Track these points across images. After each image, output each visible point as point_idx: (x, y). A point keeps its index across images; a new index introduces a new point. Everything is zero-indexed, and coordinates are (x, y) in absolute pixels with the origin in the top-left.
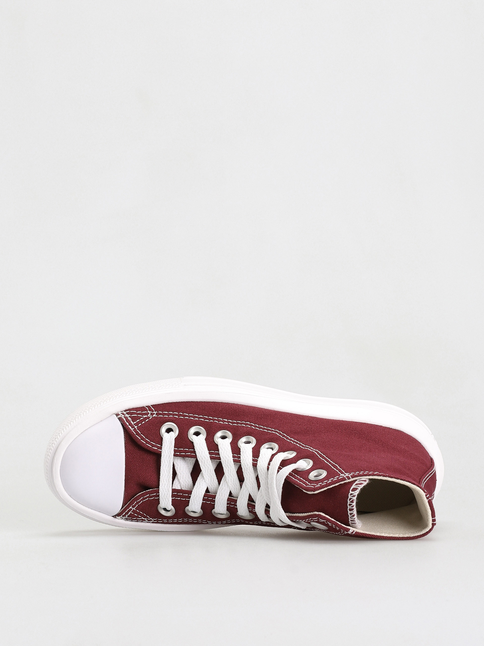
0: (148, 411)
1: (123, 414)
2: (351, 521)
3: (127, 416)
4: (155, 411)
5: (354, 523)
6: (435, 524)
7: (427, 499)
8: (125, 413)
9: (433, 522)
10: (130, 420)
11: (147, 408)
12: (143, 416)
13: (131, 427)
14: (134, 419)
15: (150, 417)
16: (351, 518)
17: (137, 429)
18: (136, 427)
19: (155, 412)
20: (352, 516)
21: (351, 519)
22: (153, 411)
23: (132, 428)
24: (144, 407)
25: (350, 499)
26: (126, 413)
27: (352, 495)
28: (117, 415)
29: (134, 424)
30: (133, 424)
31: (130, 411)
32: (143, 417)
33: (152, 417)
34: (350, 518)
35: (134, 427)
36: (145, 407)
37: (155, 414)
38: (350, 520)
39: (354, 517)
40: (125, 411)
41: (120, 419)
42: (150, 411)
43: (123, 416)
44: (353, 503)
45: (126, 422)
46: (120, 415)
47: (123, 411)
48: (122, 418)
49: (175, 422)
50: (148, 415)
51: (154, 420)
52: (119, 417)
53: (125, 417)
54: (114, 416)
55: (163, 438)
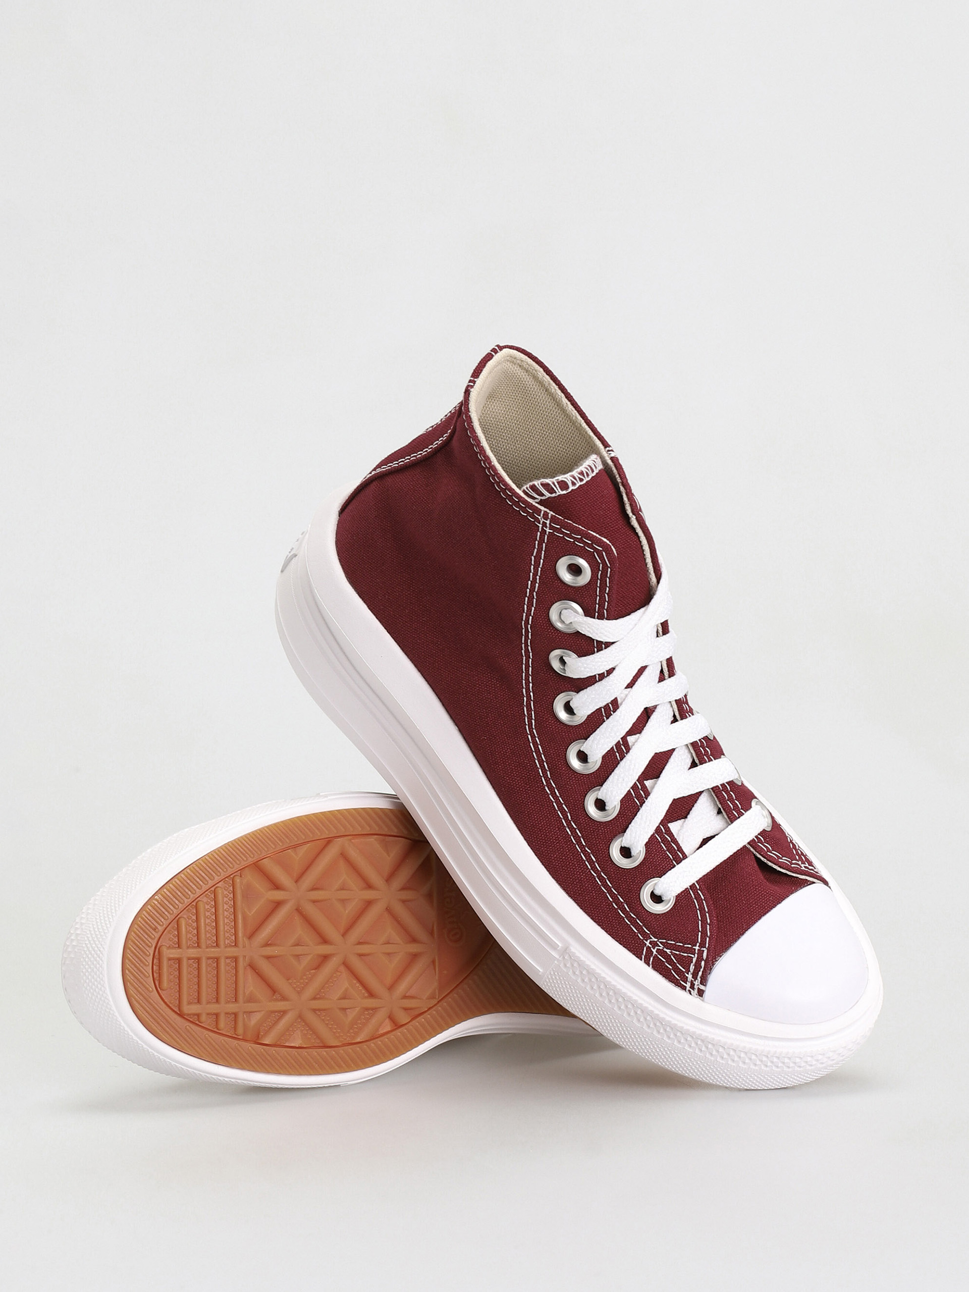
0: (655, 954)
1: (692, 986)
2: (593, 471)
3: (690, 977)
4: (646, 944)
5: (589, 468)
6: (498, 346)
7: (475, 381)
8: (688, 985)
9: (498, 350)
10: (693, 965)
11: (651, 963)
12: (670, 954)
13: (703, 953)
14: (686, 963)
15: (660, 946)
16: (588, 475)
17: (698, 944)
18: (697, 948)
19: (648, 943)
20: (584, 476)
21: (590, 472)
22: (648, 948)
23: (703, 951)
24: (652, 967)
25: (581, 480)
26: (686, 984)
27: (575, 481)
28: (701, 993)
29: (694, 955)
30: (696, 955)
31: (678, 981)
32: (670, 952)
33: (658, 941)
34: (590, 477)
35: (698, 950)
36: (651, 966)
37: (650, 941)
38: (594, 474)
39: (584, 470)
40: (684, 988)
41: (704, 981)
43: (696, 983)
44: (582, 472)
45: (702, 970)
46: (699, 988)
47: (686, 991)
48: (701, 981)
49: (638, 901)
50: (661, 948)
51: (662, 933)
52: (702, 987)
53: (695, 976)
54: (706, 995)
55: (674, 897)
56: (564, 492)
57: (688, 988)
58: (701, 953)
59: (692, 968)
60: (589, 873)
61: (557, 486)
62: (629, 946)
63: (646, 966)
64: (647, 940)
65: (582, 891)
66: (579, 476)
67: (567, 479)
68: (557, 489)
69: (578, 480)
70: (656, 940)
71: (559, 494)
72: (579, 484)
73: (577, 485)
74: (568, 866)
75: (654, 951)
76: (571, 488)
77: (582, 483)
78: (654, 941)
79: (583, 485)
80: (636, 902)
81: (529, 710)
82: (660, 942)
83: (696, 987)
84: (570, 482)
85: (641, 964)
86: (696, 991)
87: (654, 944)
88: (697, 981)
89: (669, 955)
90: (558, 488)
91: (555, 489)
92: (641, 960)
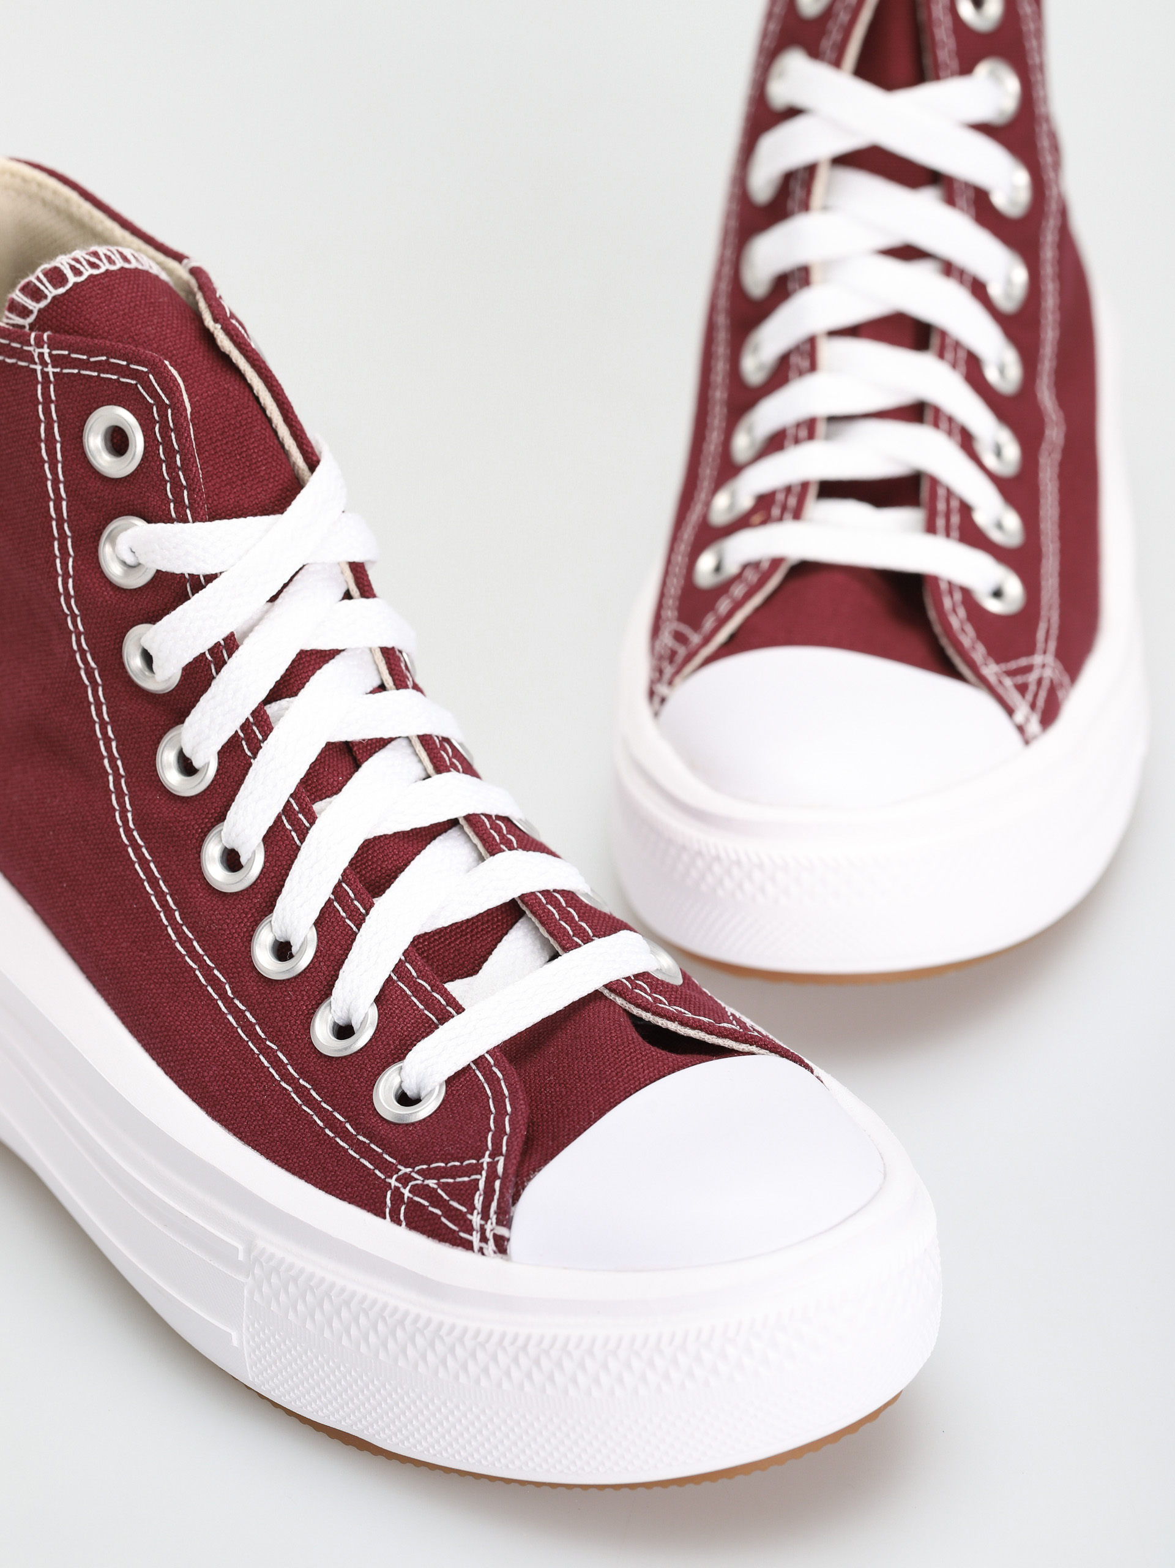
1: (484, 1239)
3: (476, 1219)
4: (390, 1184)
8: (475, 1238)
10: (480, 1195)
11: (402, 1217)
12: (436, 1187)
13: (497, 1170)
14: (465, 1194)
15: (416, 1179)
17: (488, 1153)
18: (485, 1160)
19: (393, 1182)
20: (101, 261)
22: (395, 1190)
23: (498, 1163)
24: (407, 1225)
25: (95, 267)
26: (472, 1235)
28: (501, 1245)
29: (481, 1174)
30: (484, 1174)
31: (454, 1233)
32: (436, 1184)
33: (412, 1171)
35: (488, 1163)
36: (404, 1224)
37: (398, 1176)
40: (468, 1246)
41: (505, 1219)
42: (404, 1194)
43: (489, 1228)
44: (97, 252)
45: (496, 1197)
46: (495, 1236)
47: (473, 1251)
48: (497, 1219)
49: (369, 1109)
50: (419, 1182)
51: (418, 1154)
52: (502, 1231)
53: (485, 1216)
54: (512, 1247)
55: (441, 1086)
56: (61, 291)
57: (477, 1244)
58: (493, 1166)
59: (478, 1201)
60: (277, 1088)
61: (45, 280)
62: (358, 1199)
63: (395, 1226)
64: (391, 1177)
65: (265, 1125)
66: (88, 257)
67: (62, 264)
68: (47, 288)
69: (84, 263)
70: (408, 1170)
71: (53, 295)
72: (88, 271)
73: (86, 275)
74: (237, 1086)
75: (406, 1193)
76: (72, 279)
77: (96, 272)
78: (406, 1173)
79: (97, 275)
80: (365, 1112)
81: (120, 796)
82: (418, 1172)
83: (489, 1235)
84: (68, 267)
85: (385, 1225)
86: (491, 1242)
87: (405, 1180)
88: (489, 1222)
89: (433, 1188)
90: (48, 284)
91: (42, 287)
92: (385, 1218)
